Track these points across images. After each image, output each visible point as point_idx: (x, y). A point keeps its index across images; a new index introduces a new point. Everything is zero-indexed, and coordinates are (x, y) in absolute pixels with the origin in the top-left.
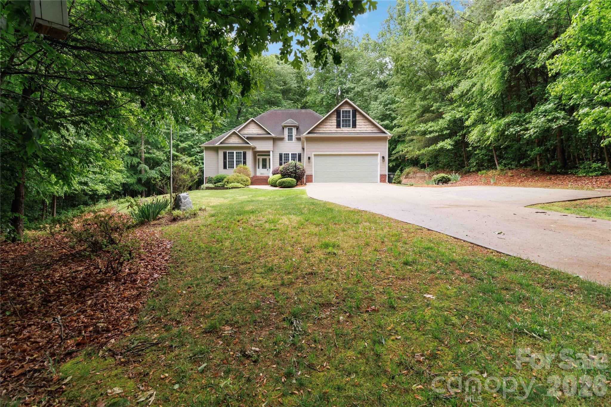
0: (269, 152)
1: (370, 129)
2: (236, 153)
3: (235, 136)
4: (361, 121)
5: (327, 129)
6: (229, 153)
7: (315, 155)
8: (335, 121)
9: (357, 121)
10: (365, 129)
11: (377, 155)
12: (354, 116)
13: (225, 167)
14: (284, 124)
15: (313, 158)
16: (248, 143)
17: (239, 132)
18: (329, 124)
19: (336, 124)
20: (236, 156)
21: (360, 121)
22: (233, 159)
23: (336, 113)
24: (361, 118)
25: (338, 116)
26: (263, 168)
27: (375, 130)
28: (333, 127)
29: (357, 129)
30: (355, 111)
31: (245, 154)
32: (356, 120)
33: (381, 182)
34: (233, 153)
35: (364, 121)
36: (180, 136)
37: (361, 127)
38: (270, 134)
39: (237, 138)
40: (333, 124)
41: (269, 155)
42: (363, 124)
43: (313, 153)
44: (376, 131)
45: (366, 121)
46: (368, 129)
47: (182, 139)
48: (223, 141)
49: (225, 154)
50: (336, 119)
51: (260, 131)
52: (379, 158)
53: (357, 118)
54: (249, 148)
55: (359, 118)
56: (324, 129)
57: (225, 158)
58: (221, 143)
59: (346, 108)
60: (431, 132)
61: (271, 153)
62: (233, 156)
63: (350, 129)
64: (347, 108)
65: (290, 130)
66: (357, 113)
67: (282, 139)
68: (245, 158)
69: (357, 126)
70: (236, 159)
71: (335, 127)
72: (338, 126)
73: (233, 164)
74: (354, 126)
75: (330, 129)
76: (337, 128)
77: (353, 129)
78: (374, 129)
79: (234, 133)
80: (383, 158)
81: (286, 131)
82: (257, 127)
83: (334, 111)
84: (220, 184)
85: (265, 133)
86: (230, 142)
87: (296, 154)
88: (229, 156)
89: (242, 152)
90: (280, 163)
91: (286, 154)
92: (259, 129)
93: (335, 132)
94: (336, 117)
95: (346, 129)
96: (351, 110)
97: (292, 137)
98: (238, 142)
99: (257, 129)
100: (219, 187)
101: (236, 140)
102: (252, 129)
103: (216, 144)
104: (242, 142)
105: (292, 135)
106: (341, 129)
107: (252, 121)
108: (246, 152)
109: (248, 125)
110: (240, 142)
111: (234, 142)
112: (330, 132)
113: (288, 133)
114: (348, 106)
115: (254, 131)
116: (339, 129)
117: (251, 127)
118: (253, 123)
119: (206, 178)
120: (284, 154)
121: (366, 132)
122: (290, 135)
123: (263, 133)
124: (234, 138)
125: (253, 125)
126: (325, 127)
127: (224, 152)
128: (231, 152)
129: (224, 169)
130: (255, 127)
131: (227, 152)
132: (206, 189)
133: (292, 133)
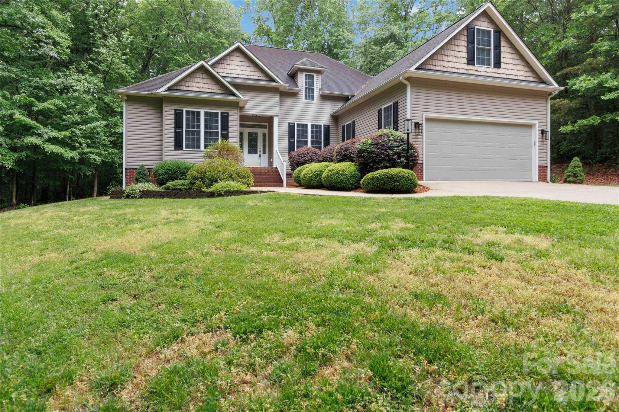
1: (523, 73)
2: (206, 114)
3: (204, 76)
5: (450, 64)
6: (187, 112)
7: (428, 120)
8: (465, 50)
9: (502, 55)
10: (515, 72)
11: (530, 126)
12: (497, 44)
13: (178, 145)
14: (298, 65)
15: (424, 126)
16: (234, 94)
17: (212, 66)
18: (453, 53)
19: (465, 55)
20: (206, 121)
21: (507, 55)
22: (198, 127)
23: (466, 34)
24: (509, 50)
25: (470, 42)
26: (249, 152)
27: (530, 77)
28: (460, 60)
29: (502, 71)
30: (499, 33)
31: (225, 118)
32: (500, 52)
33: (539, 181)
34: (198, 113)
35: (513, 56)
36: (36, 88)
37: (508, 66)
38: (273, 80)
40: (460, 54)
41: (272, 126)
42: (511, 61)
43: (425, 115)
44: (531, 79)
45: (515, 56)
46: (520, 73)
47: (42, 93)
48: (174, 85)
49: (178, 115)
50: (465, 44)
51: (254, 74)
52: (536, 134)
53: (502, 49)
54: (235, 105)
55: (505, 49)
56: (446, 64)
57: (178, 124)
58: (169, 89)
59: (484, 25)
60: (610, 90)
61: (276, 122)
62: (199, 120)
63: (490, 70)
64: (486, 24)
65: (310, 79)
66: (502, 39)
67: (294, 95)
68: (225, 126)
69: (503, 65)
70: (206, 127)
71: (465, 61)
72: (471, 61)
73: (199, 140)
74: (498, 64)
75: (455, 65)
76: (468, 64)
77: (496, 70)
78: (529, 74)
79: (202, 69)
80: (543, 132)
81: (301, 79)
82: (248, 64)
83: (463, 29)
84: (182, 184)
85: (264, 78)
86: (190, 89)
87: (320, 126)
88: (187, 120)
89: (220, 112)
90: (289, 142)
91: (302, 125)
92: (252, 69)
93: (464, 71)
94: (466, 40)
95: (483, 69)
96: (492, 30)
97: (313, 92)
98: (210, 91)
99: (248, 69)
100: (180, 189)
101: (206, 86)
102: (236, 67)
103: (159, 91)
104: (219, 91)
105: (313, 89)
106: (476, 68)
107: (238, 49)
108: (228, 113)
109: (228, 58)
110: (215, 91)
111: (202, 90)
112: (456, 71)
113: (306, 85)
114: (487, 20)
115: (240, 72)
116: (471, 67)
117: (233, 63)
118: (238, 54)
119: (126, 169)
120: (298, 124)
121: (516, 78)
122: (309, 89)
123: (260, 78)
124: (201, 80)
125: (239, 59)
126: (446, 58)
127: (176, 110)
128: (193, 112)
129: (175, 149)
130: (243, 64)
131: (184, 110)
132: (141, 197)
133: (313, 85)
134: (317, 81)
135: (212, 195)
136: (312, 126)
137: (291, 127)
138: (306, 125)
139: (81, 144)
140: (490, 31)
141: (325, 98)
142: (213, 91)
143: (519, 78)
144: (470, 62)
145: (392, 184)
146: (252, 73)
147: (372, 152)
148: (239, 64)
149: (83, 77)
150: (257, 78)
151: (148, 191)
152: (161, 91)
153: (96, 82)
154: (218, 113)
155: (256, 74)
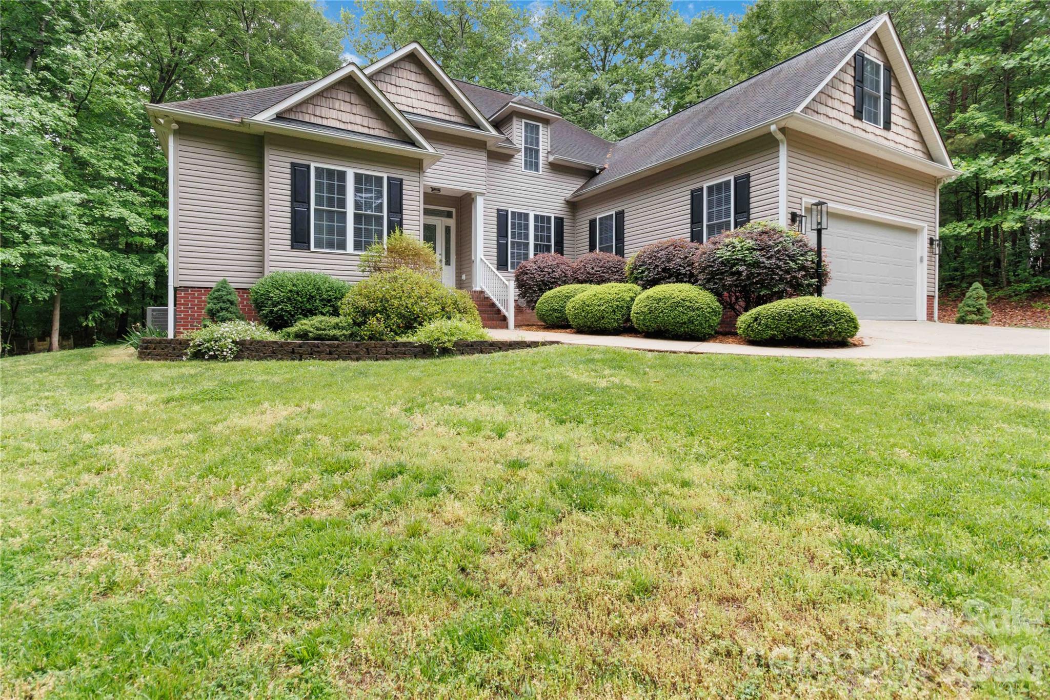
1: (912, 143)
2: (358, 178)
3: (354, 99)
5: (835, 114)
6: (319, 171)
8: (851, 91)
9: (892, 109)
10: (905, 141)
12: (887, 90)
13: (299, 239)
14: (514, 104)
15: (804, 221)
16: (412, 143)
17: (370, 78)
18: (839, 95)
19: (852, 101)
20: (358, 193)
21: (897, 111)
22: (342, 203)
24: (900, 104)
25: (858, 80)
27: (919, 150)
28: (846, 109)
29: (892, 137)
30: (890, 72)
31: (396, 189)
32: (890, 104)
33: (927, 320)
34: (342, 176)
37: (897, 130)
38: (476, 126)
39: (364, 109)
40: (847, 98)
42: (901, 121)
43: (805, 200)
44: (917, 152)
45: (905, 114)
46: (909, 143)
48: (290, 110)
49: (299, 176)
50: (852, 81)
51: (441, 110)
53: (892, 99)
55: (895, 100)
56: (829, 112)
57: (299, 194)
58: (279, 117)
59: (873, 54)
61: (479, 204)
62: (342, 190)
63: (878, 132)
64: (876, 54)
65: (532, 132)
66: (893, 82)
67: (508, 158)
68: (396, 207)
69: (892, 126)
70: (358, 206)
71: (852, 111)
72: (858, 111)
73: (343, 232)
74: (887, 124)
75: (841, 117)
76: (855, 117)
77: (885, 133)
78: (919, 146)
79: (351, 82)
80: (931, 241)
81: (520, 131)
82: (429, 89)
83: (850, 60)
84: (336, 326)
85: (459, 119)
86: (327, 123)
87: (549, 218)
88: (319, 186)
89: (385, 176)
90: (499, 244)
91: (520, 214)
92: (439, 100)
93: (849, 130)
94: (853, 74)
95: (871, 129)
96: (882, 64)
97: (537, 158)
98: (366, 131)
99: (431, 98)
100: (334, 338)
101: (358, 120)
102: (410, 93)
103: (258, 118)
104: (383, 134)
105: (537, 151)
106: (863, 126)
107: (412, 58)
108: (401, 180)
109: (394, 71)
110: (377, 132)
111: (350, 127)
112: (842, 127)
113: (526, 142)
114: (878, 48)
115: (416, 104)
116: (857, 123)
117: (402, 82)
118: (413, 67)
119: (176, 289)
120: (513, 213)
122: (531, 150)
123: (453, 119)
124: (347, 107)
125: (414, 77)
126: (831, 102)
127: (294, 166)
128: (331, 173)
129: (293, 247)
130: (420, 87)
131: (313, 166)
132: (238, 357)
133: (537, 145)
134: (544, 137)
135: (426, 351)
136: (536, 217)
137: (502, 217)
138: (527, 215)
139: (26, 237)
140: (880, 66)
141: (557, 168)
142: (372, 132)
144: (858, 114)
145: (818, 327)
146: (439, 108)
147: (757, 264)
148: (415, 86)
149: (29, 101)
150: (447, 118)
151: (253, 342)
152: (264, 117)
153: (60, 113)
154: (382, 178)
155: (446, 110)
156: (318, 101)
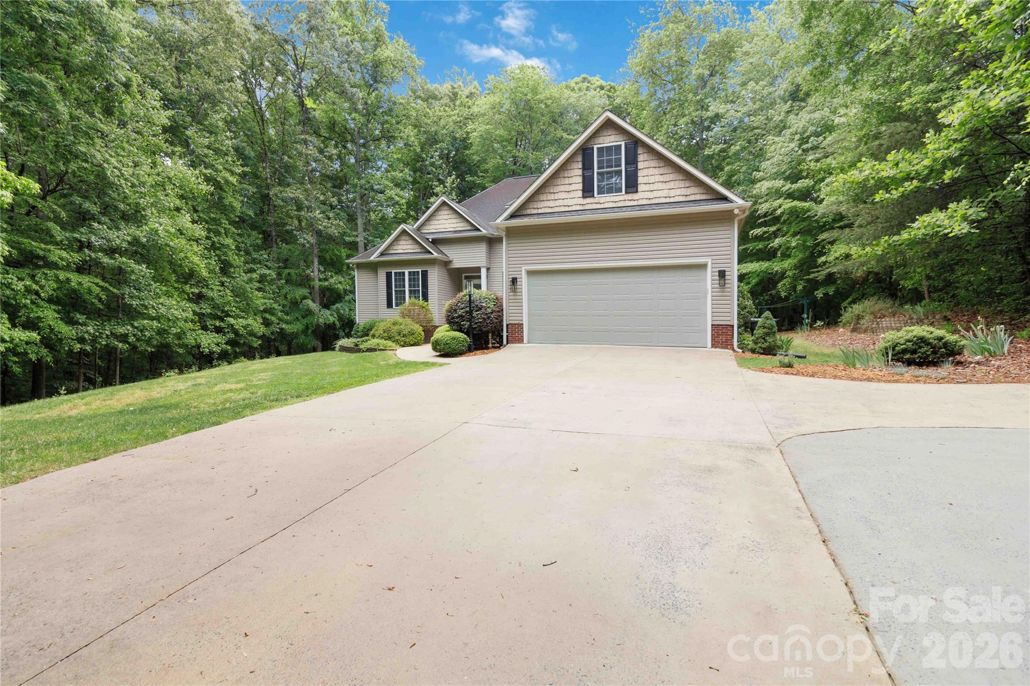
0: (478, 269)
1: (678, 192)
2: (410, 273)
3: (407, 238)
4: (652, 171)
5: (557, 203)
6: (396, 273)
7: (530, 273)
8: (580, 179)
9: (640, 173)
10: (665, 193)
11: (703, 266)
12: (632, 160)
13: (389, 305)
15: (523, 282)
16: (430, 252)
17: (419, 228)
18: (562, 188)
19: (580, 186)
20: (410, 280)
21: (647, 170)
22: (404, 287)
23: (580, 158)
24: (654, 163)
25: (587, 166)
27: (695, 193)
28: (572, 195)
29: (643, 195)
30: (635, 144)
31: (425, 274)
32: (636, 170)
33: (713, 346)
34: (404, 273)
35: (662, 171)
37: (652, 187)
38: (477, 229)
39: (410, 242)
40: (573, 187)
41: (479, 277)
42: (659, 178)
43: (525, 268)
44: (698, 197)
45: (665, 170)
46: (672, 193)
49: (389, 275)
50: (580, 172)
51: (460, 226)
52: (710, 276)
53: (641, 166)
54: (432, 262)
55: (646, 164)
56: (551, 204)
57: (389, 285)
58: (382, 254)
59: (610, 140)
61: (483, 272)
62: (404, 280)
63: (621, 199)
64: (613, 138)
66: (640, 151)
68: (425, 284)
69: (640, 188)
70: (410, 286)
71: (580, 194)
72: (587, 191)
73: (404, 298)
74: (632, 185)
75: (566, 202)
76: (584, 197)
77: (630, 196)
78: (693, 190)
79: (405, 233)
80: (722, 274)
82: (454, 216)
83: (575, 151)
85: (469, 228)
86: (397, 252)
88: (396, 280)
89: (420, 270)
92: (458, 220)
93: (578, 208)
94: (580, 166)
95: (608, 199)
96: (623, 143)
98: (410, 251)
99: (454, 221)
101: (409, 247)
102: (444, 221)
103: (372, 258)
104: (417, 251)
106: (596, 200)
107: (444, 203)
108: (427, 270)
109: (436, 214)
111: (405, 251)
112: (567, 209)
114: (614, 133)
115: (447, 226)
116: (588, 200)
117: (441, 217)
118: (446, 208)
121: (668, 200)
123: (465, 228)
124: (403, 243)
125: (445, 213)
126: (552, 197)
127: (387, 273)
128: (400, 273)
129: (387, 307)
130: (450, 216)
131: (393, 272)
140: (620, 145)
142: (414, 251)
143: (672, 200)
144: (586, 194)
146: (459, 225)
148: (447, 217)
150: (461, 229)
152: (373, 258)
154: (419, 272)
155: (462, 225)
156: (395, 243)
